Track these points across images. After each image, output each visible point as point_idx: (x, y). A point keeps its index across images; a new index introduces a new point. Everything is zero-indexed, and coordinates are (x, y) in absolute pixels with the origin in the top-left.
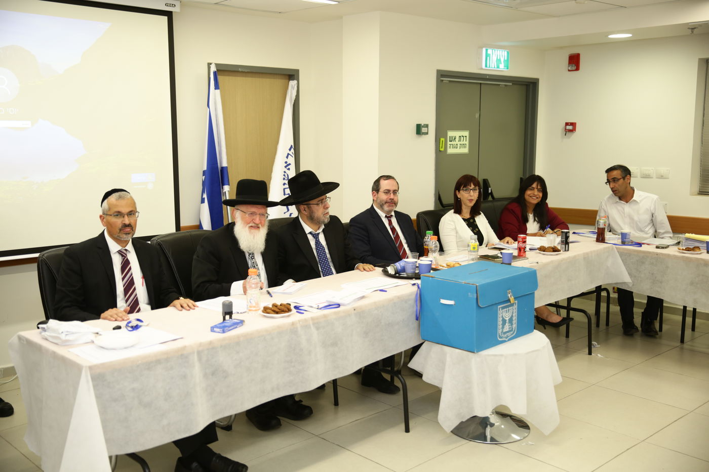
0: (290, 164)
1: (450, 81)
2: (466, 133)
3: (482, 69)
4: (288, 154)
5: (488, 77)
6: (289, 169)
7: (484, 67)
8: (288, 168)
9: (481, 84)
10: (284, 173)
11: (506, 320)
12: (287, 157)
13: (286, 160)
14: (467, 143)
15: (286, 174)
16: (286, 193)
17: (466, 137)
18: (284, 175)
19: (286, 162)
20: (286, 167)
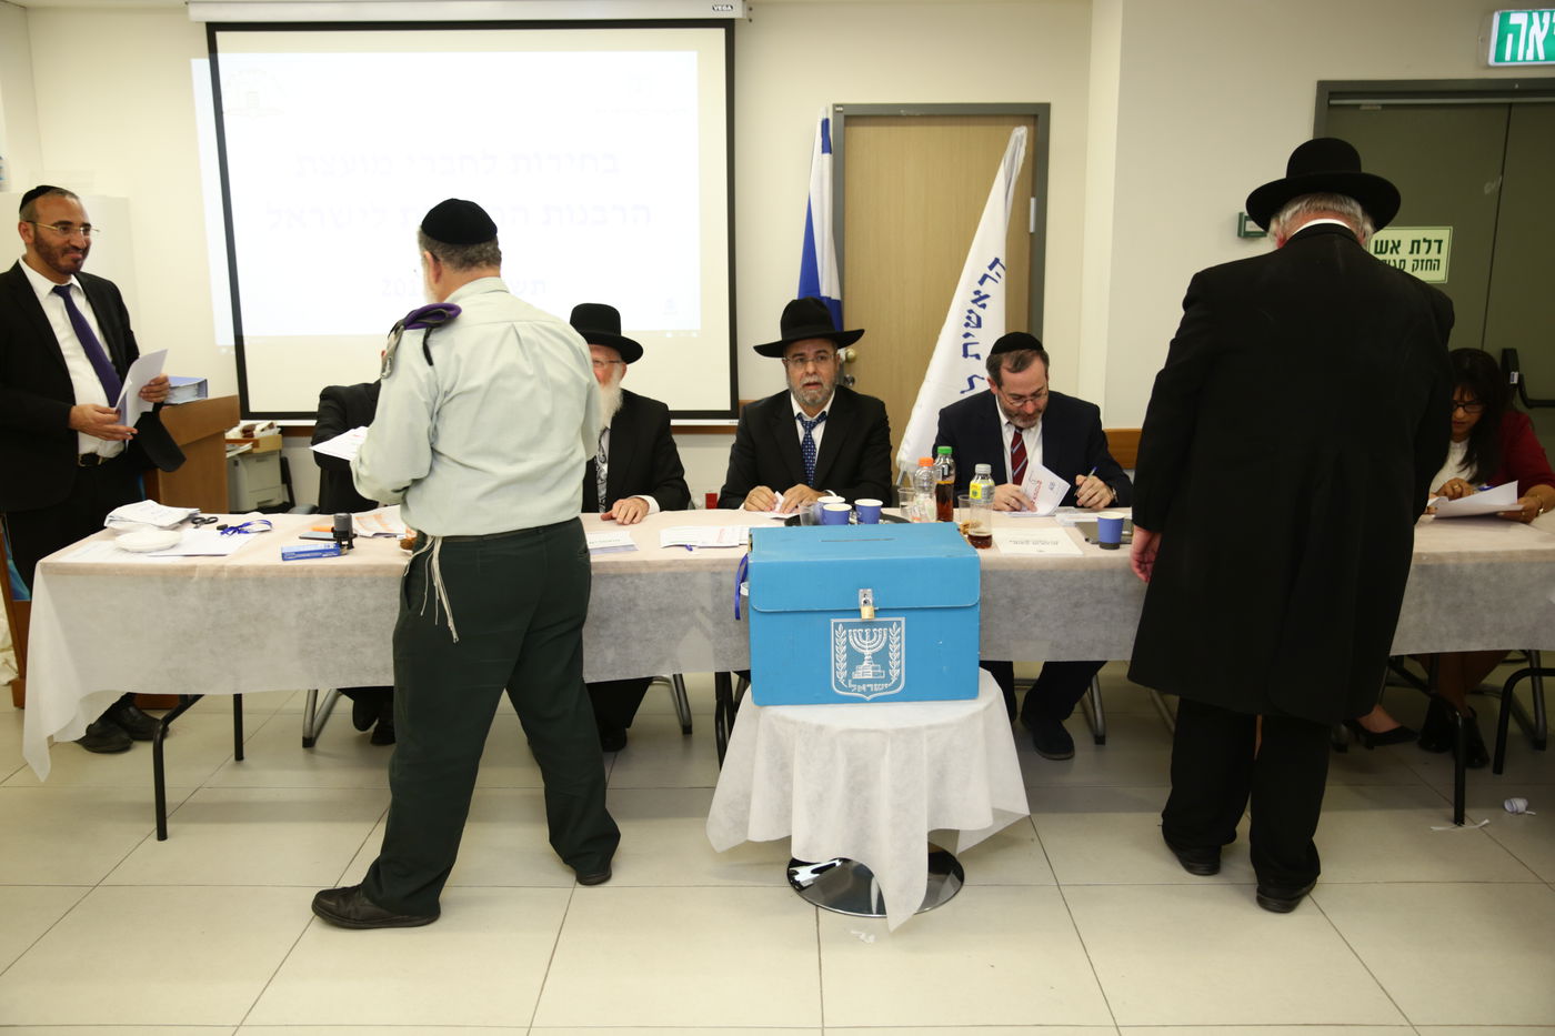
0: (987, 296)
1: (1383, 106)
2: (1444, 234)
3: (1489, 67)
4: (985, 276)
5: (1517, 86)
6: (984, 306)
7: (1491, 61)
8: (980, 303)
9: (1510, 105)
10: (967, 314)
11: (863, 655)
12: (981, 282)
13: (978, 287)
14: (1444, 257)
15: (973, 316)
16: (970, 353)
17: (1440, 242)
18: (969, 318)
19: (977, 292)
20: (975, 301)
